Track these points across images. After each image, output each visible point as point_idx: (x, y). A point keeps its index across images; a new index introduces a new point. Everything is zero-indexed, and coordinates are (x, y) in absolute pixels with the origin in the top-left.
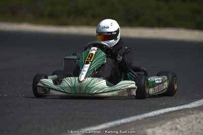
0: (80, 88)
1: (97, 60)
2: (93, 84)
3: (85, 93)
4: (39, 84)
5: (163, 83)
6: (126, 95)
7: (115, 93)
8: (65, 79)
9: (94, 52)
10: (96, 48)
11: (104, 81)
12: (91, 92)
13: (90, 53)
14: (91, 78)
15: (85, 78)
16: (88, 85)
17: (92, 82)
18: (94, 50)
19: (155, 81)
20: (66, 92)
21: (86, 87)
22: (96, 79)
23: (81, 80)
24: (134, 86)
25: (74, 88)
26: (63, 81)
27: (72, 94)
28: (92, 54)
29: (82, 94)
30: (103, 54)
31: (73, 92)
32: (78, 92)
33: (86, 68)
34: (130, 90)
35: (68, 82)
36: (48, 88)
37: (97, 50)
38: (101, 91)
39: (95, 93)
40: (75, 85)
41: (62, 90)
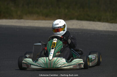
0: (50, 64)
1: (58, 46)
2: (58, 62)
3: (53, 67)
4: (23, 62)
5: (96, 59)
6: (78, 67)
7: (72, 67)
8: (40, 58)
9: (55, 42)
10: (56, 39)
11: (64, 59)
12: (57, 66)
13: (53, 42)
14: (56, 58)
15: (53, 58)
16: (55, 62)
17: (57, 60)
18: (55, 40)
19: (92, 58)
20: (41, 67)
21: (54, 64)
22: (59, 58)
23: (50, 59)
24: (82, 62)
25: (46, 64)
26: (39, 60)
27: (45, 67)
28: (55, 43)
29: (52, 67)
30: (61, 42)
31: (46, 67)
32: (49, 66)
33: (52, 51)
34: (80, 64)
35: (42, 60)
36: (29, 64)
37: (57, 40)
38: (63, 66)
39: (60, 67)
40: (47, 62)
41: (39, 65)
